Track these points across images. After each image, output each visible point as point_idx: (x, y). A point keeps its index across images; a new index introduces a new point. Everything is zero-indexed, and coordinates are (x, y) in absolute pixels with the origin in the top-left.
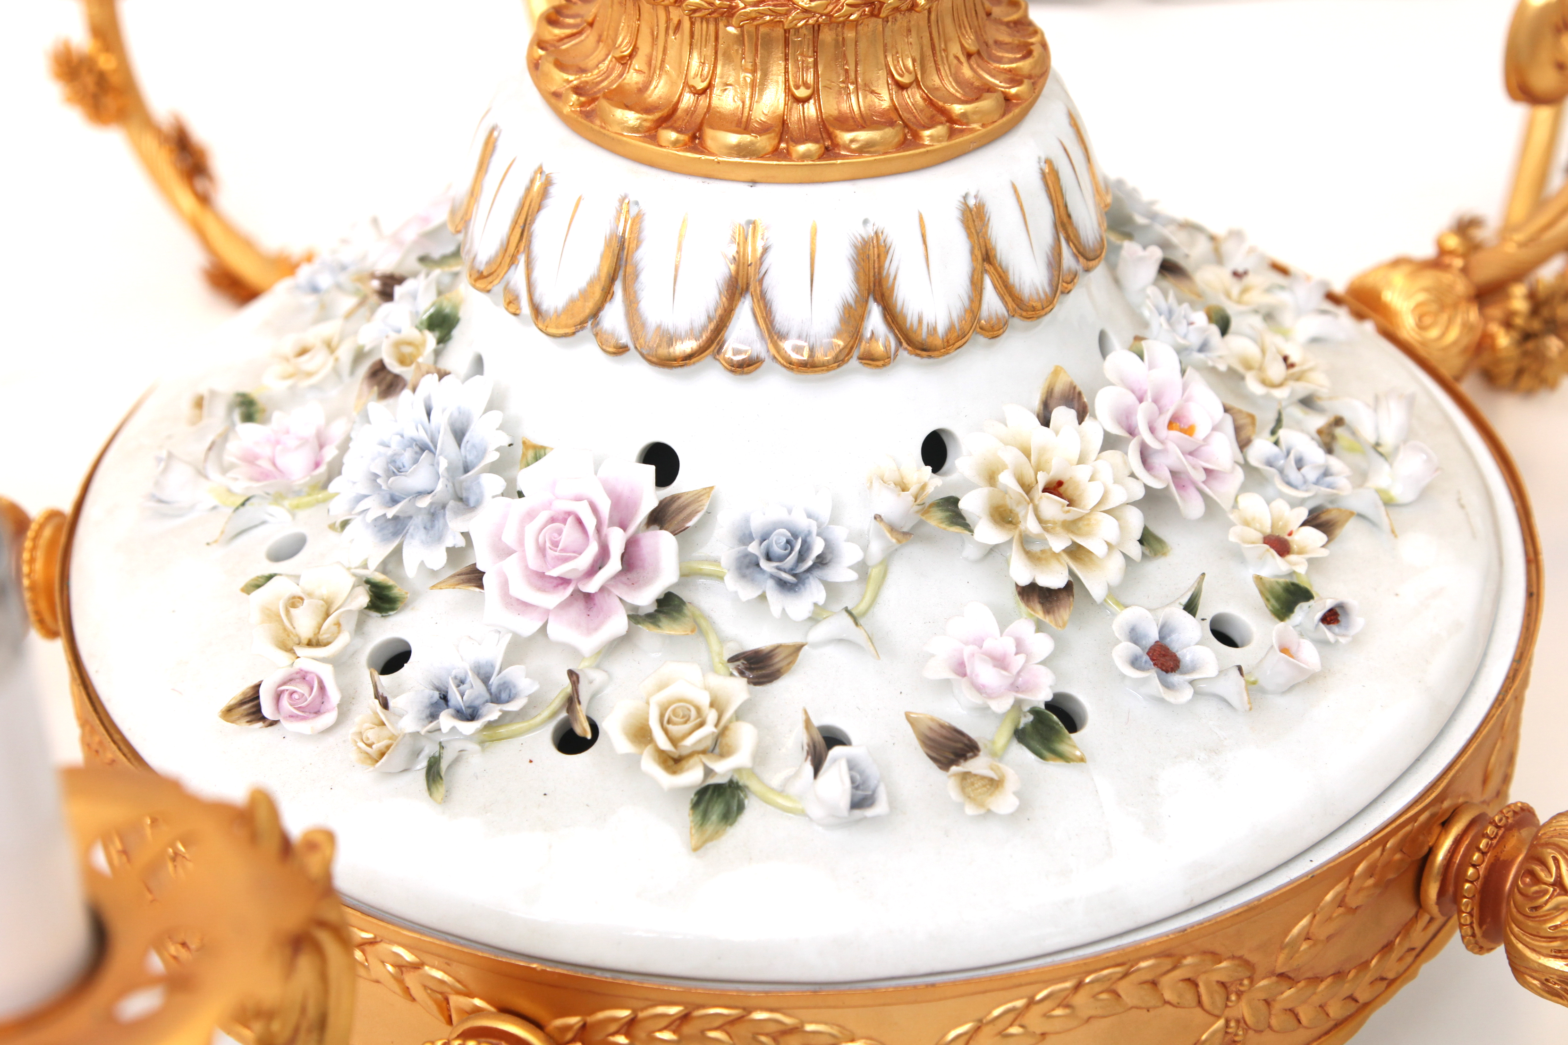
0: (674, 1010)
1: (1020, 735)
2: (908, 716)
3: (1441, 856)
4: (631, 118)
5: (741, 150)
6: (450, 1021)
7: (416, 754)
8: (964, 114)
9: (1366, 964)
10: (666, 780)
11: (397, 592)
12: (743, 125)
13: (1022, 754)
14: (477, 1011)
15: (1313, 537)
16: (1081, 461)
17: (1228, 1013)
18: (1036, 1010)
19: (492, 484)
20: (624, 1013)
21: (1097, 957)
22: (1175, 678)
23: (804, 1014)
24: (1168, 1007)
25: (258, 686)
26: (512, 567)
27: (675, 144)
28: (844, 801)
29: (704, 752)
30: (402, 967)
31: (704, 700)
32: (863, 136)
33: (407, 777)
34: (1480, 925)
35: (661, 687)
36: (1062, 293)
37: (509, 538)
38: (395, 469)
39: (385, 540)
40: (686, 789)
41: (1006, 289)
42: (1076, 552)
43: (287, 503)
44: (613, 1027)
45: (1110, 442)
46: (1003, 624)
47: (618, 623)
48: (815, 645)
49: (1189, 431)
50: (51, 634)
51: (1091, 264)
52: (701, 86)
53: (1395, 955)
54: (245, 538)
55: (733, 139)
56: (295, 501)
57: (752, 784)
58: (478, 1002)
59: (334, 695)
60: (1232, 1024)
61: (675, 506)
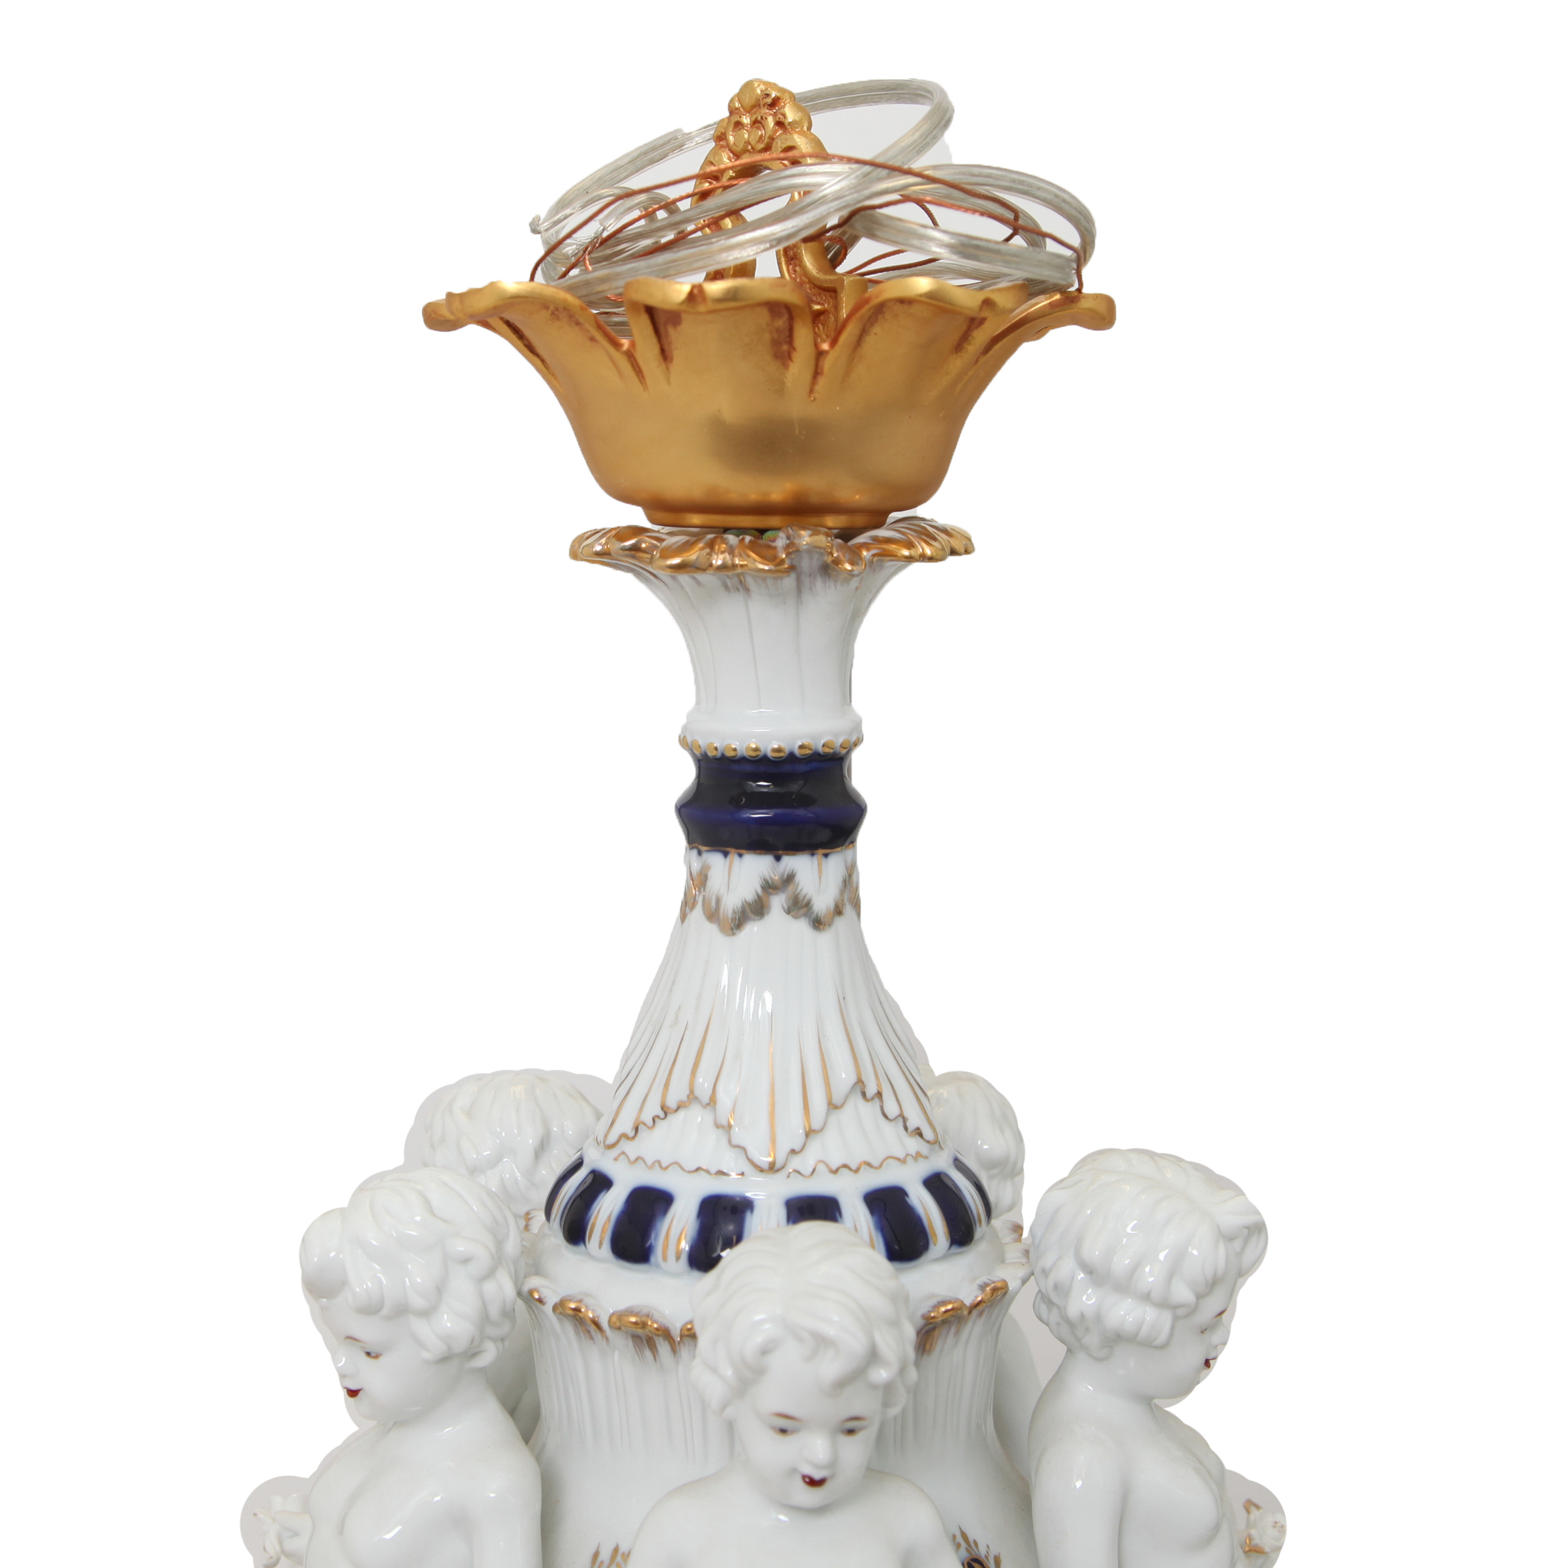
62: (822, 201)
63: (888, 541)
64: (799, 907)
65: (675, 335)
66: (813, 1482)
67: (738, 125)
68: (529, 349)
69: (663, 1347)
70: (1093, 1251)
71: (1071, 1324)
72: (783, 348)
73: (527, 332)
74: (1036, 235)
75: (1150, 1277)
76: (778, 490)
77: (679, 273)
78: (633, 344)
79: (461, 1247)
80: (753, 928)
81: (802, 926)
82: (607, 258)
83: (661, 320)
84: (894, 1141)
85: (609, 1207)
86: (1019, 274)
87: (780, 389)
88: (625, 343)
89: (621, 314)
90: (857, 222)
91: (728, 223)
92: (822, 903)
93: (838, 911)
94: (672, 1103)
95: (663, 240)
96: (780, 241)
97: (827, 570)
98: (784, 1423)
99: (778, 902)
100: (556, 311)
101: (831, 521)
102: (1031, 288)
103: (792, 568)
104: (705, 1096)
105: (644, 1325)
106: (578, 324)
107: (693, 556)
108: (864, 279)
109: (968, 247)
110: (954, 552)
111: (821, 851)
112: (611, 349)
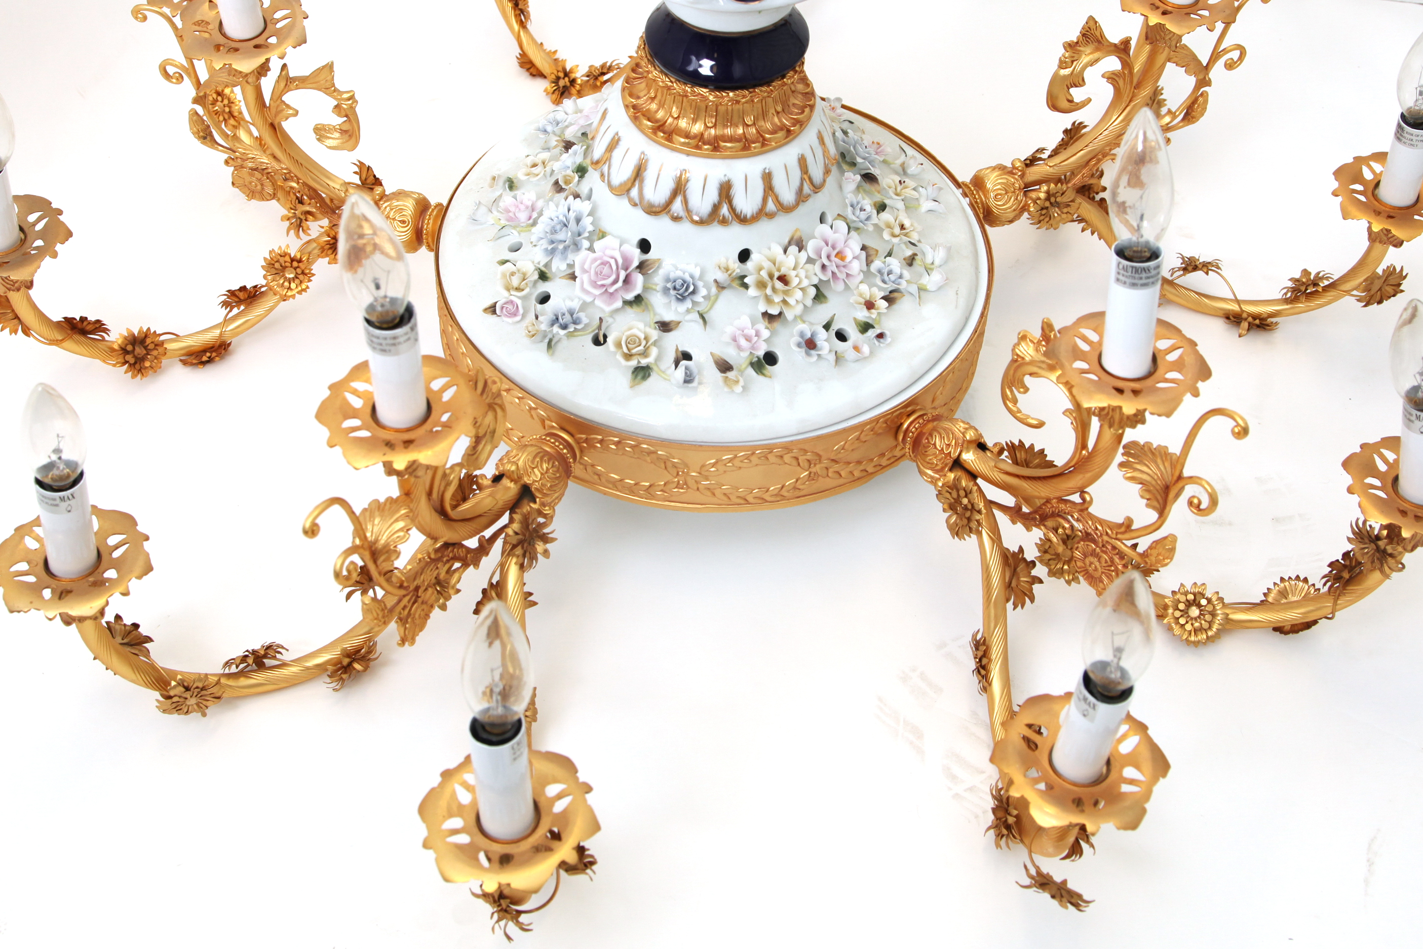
0: (616, 439)
1: (752, 364)
2: (711, 353)
3: (905, 426)
4: (649, 123)
5: (683, 144)
6: (544, 428)
7: (545, 337)
8: (770, 138)
9: (872, 460)
10: (625, 363)
11: (549, 275)
12: (687, 136)
13: (751, 371)
14: (553, 427)
15: (884, 304)
16: (794, 269)
17: (810, 470)
18: (737, 459)
19: (586, 244)
20: (600, 437)
21: (759, 445)
22: (813, 352)
23: (658, 448)
24: (787, 465)
25: (496, 303)
26: (585, 277)
27: (662, 137)
28: (682, 380)
29: (639, 354)
30: (531, 408)
31: (642, 336)
32: (729, 145)
33: (542, 344)
34: (913, 453)
35: (630, 329)
36: (803, 201)
37: (586, 267)
38: (554, 231)
39: (547, 255)
40: (630, 367)
41: (777, 202)
42: (785, 302)
43: (518, 229)
44: (596, 441)
45: (810, 261)
46: (753, 324)
47: (619, 304)
48: (687, 321)
49: (843, 259)
50: (431, 250)
51: (817, 190)
52: (676, 116)
53: (886, 458)
54: (502, 239)
55: (682, 139)
56: (521, 229)
57: (655, 368)
58: (554, 424)
59: (521, 311)
60: (812, 474)
61: (648, 263)
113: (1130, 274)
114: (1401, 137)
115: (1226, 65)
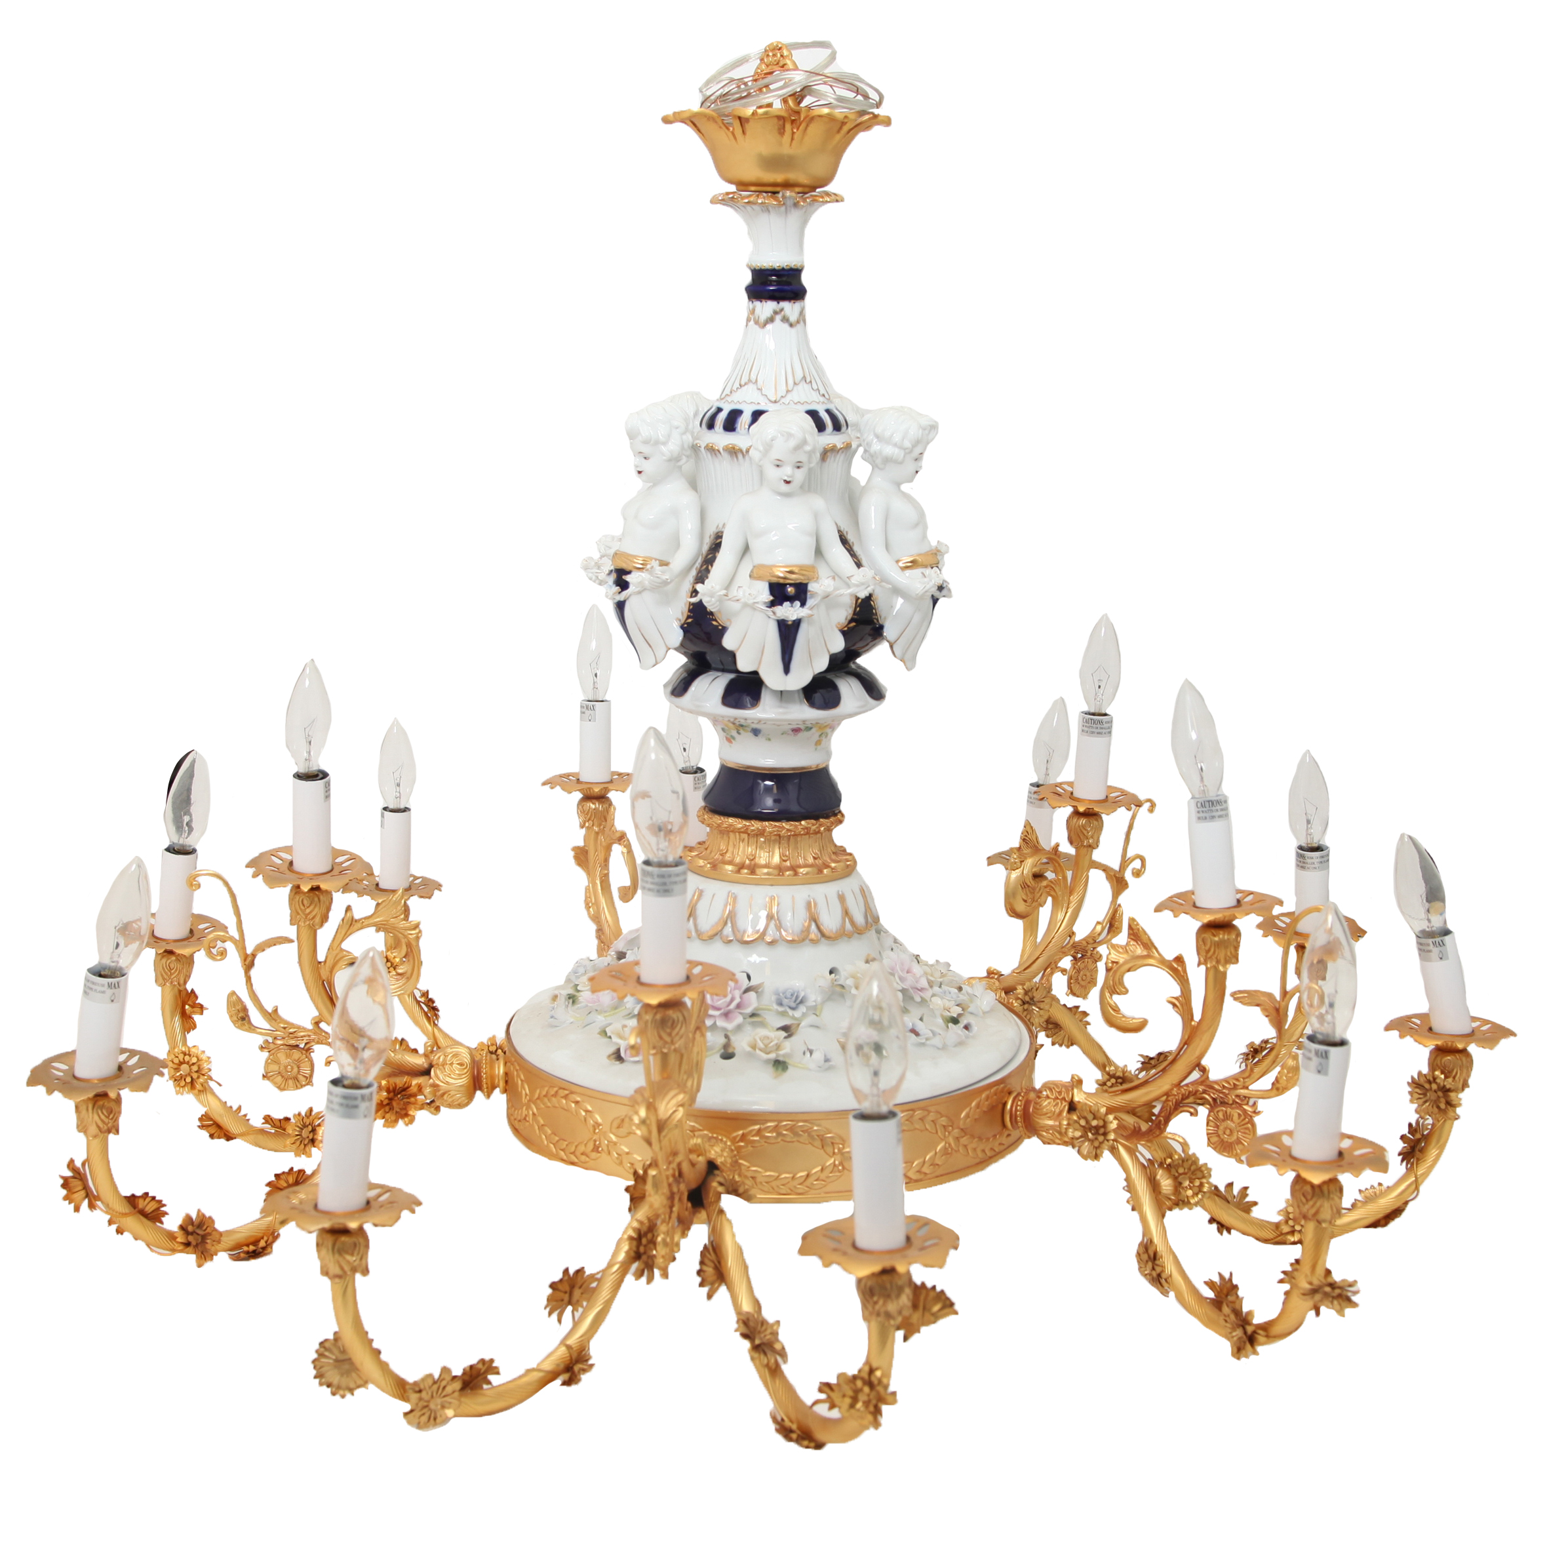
0: (774, 1124)
4: (729, 868)
5: (768, 874)
9: (989, 1140)
10: (765, 1056)
12: (767, 867)
17: (946, 1139)
20: (757, 1127)
23: (815, 1123)
24: (927, 1132)
25: (619, 1049)
27: (746, 874)
29: (775, 1049)
32: (805, 871)
35: (758, 1033)
40: (771, 1060)
41: (852, 923)
44: (753, 1134)
47: (740, 1019)
48: (805, 1023)
52: (752, 857)
53: (997, 1142)
55: (766, 870)
57: (790, 1059)
60: (947, 1145)
62: (795, 83)
63: (816, 196)
64: (785, 319)
65: (747, 126)
66: (787, 482)
67: (768, 55)
68: (698, 130)
69: (740, 456)
70: (879, 430)
71: (872, 456)
72: (781, 131)
73: (698, 125)
74: (866, 97)
75: (897, 438)
76: (779, 177)
77: (749, 106)
78: (734, 129)
79: (676, 423)
80: (769, 327)
81: (786, 326)
82: (724, 101)
83: (743, 121)
84: (815, 397)
85: (722, 417)
86: (858, 108)
87: (781, 144)
88: (731, 129)
89: (728, 120)
90: (806, 91)
91: (764, 90)
92: (793, 319)
93: (798, 322)
94: (743, 383)
95: (743, 95)
96: (781, 96)
97: (796, 205)
98: (778, 463)
99: (778, 318)
100: (709, 118)
101: (798, 189)
102: (862, 113)
103: (784, 204)
104: (754, 381)
105: (734, 448)
106: (716, 122)
107: (752, 199)
108: (809, 108)
109: (841, 99)
110: (837, 201)
111: (793, 301)
112: (726, 131)
113: (1208, 808)
114: (1304, 865)
115: (1133, 873)
